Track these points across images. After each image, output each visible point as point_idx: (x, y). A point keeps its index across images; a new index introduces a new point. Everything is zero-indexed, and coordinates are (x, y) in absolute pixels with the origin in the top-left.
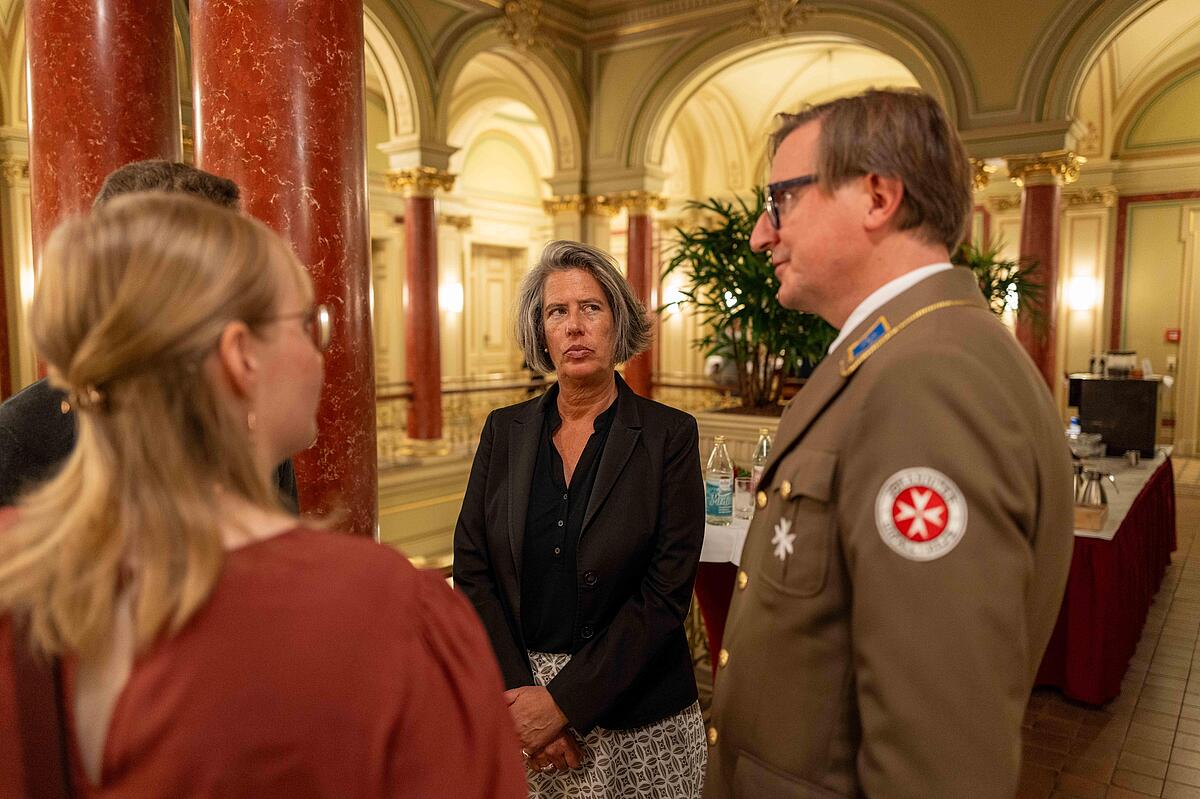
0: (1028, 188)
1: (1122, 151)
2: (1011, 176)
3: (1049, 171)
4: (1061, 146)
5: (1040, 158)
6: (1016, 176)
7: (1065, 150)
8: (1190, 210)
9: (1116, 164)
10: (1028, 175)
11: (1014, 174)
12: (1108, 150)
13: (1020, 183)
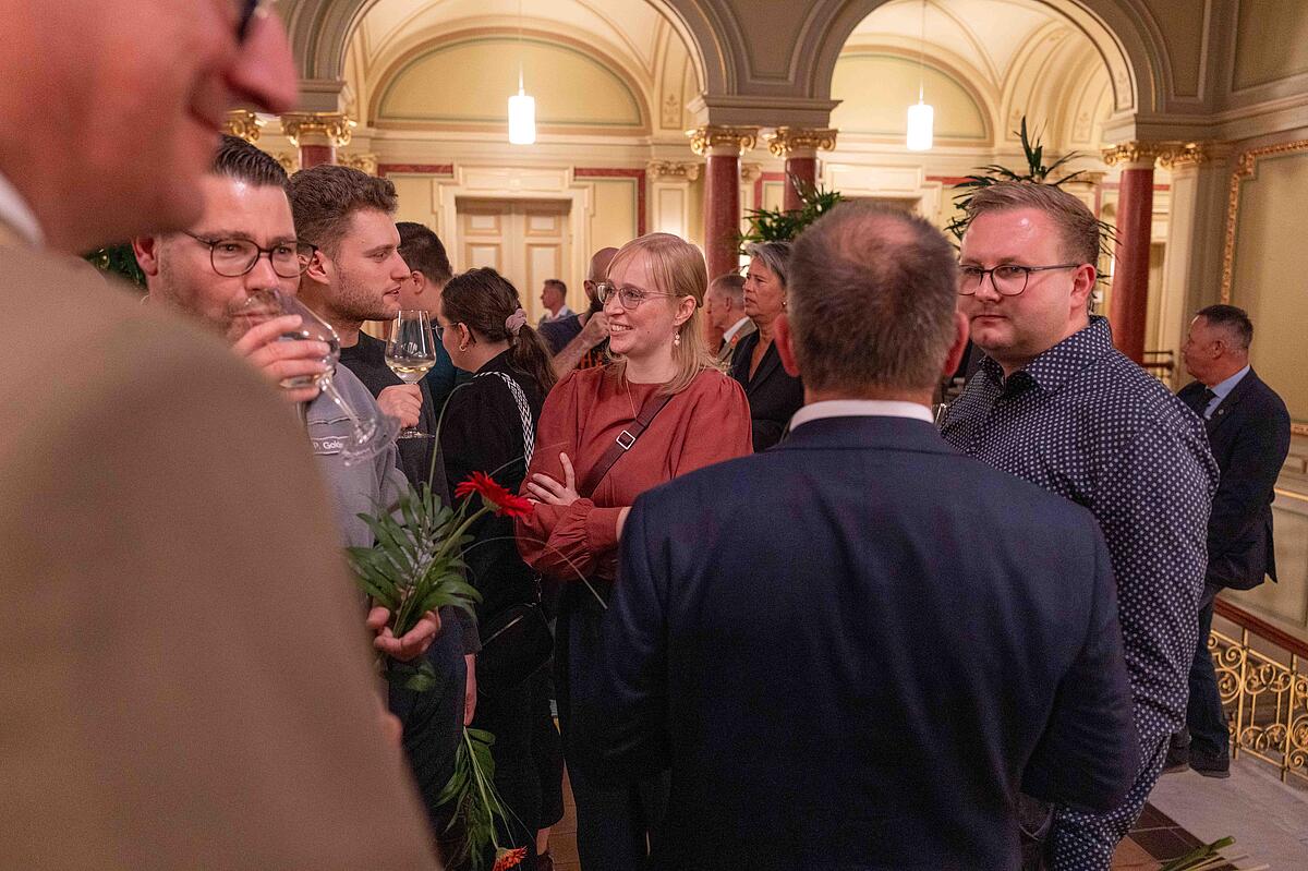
0: (303, 148)
1: (376, 120)
2: (285, 134)
3: (324, 131)
4: (335, 108)
5: (315, 118)
6: (294, 135)
7: (338, 113)
8: (440, 183)
9: (373, 131)
10: (303, 133)
11: (289, 132)
12: (364, 118)
13: (294, 141)
